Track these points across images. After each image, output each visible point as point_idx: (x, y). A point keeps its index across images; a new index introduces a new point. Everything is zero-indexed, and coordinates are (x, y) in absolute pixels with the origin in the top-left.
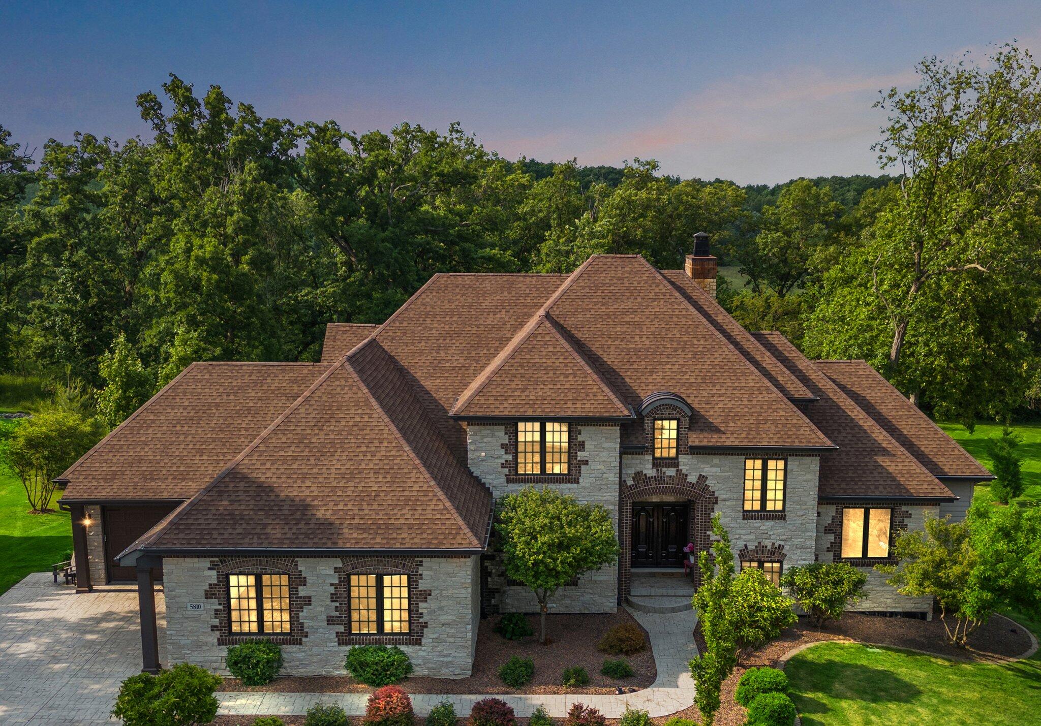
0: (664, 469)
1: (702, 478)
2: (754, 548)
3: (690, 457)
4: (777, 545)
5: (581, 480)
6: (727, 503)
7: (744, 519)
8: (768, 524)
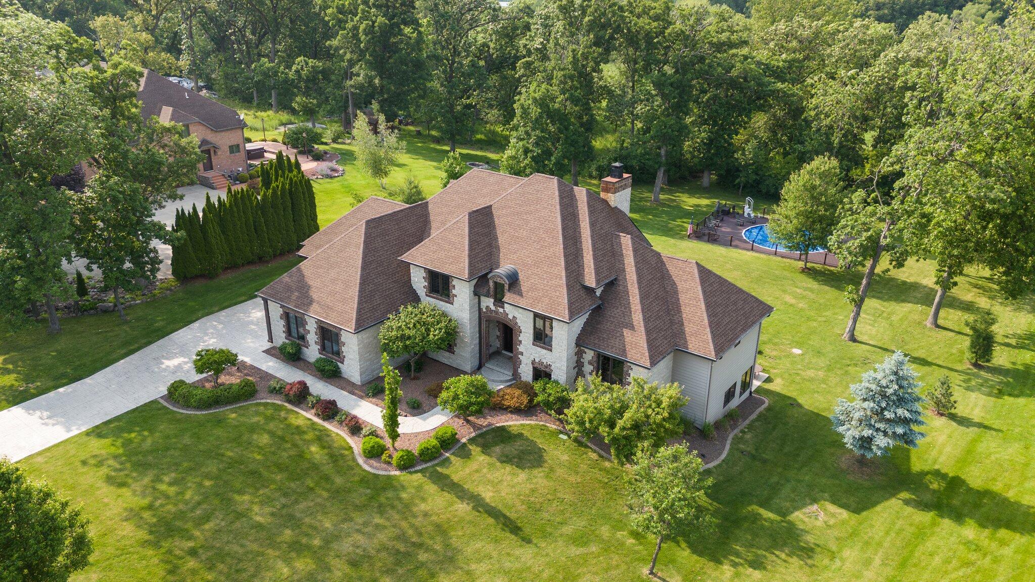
0: (498, 308)
1: (514, 317)
2: (538, 362)
3: (509, 305)
4: (548, 364)
5: (454, 303)
6: (526, 334)
7: (533, 345)
8: (544, 351)
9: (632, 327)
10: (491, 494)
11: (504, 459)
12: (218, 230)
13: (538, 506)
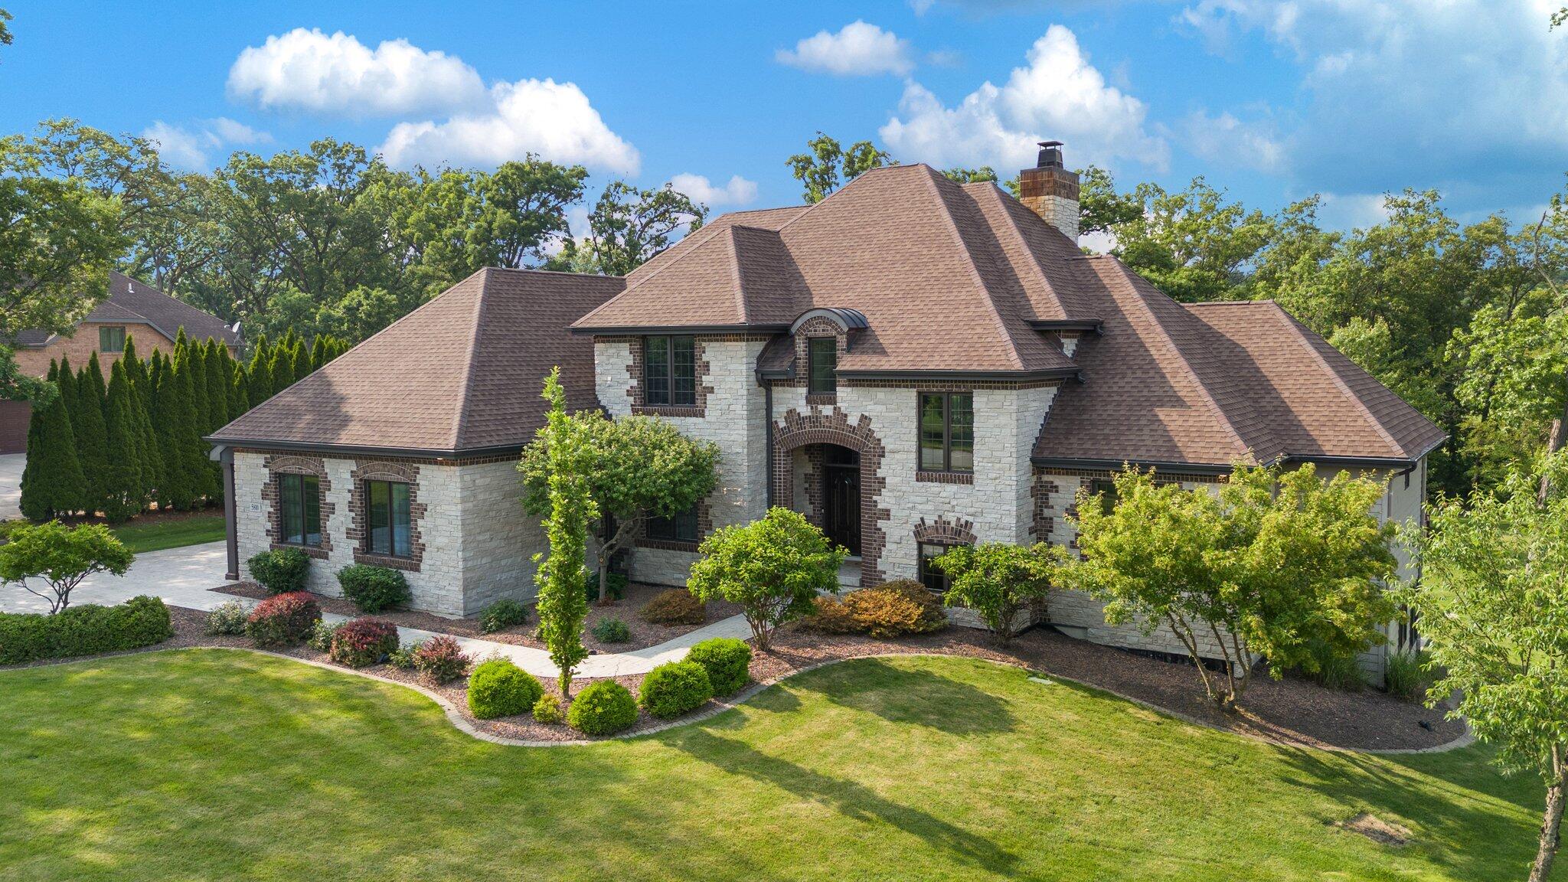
0: (820, 407)
1: (864, 419)
2: (933, 523)
3: (849, 389)
4: (963, 521)
5: (706, 413)
6: (897, 456)
7: (917, 480)
8: (950, 489)
9: (1177, 402)
10: (889, 782)
11: (901, 715)
12: (144, 416)
13: (1043, 811)
